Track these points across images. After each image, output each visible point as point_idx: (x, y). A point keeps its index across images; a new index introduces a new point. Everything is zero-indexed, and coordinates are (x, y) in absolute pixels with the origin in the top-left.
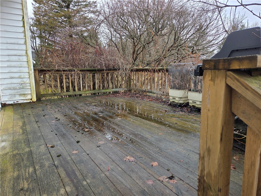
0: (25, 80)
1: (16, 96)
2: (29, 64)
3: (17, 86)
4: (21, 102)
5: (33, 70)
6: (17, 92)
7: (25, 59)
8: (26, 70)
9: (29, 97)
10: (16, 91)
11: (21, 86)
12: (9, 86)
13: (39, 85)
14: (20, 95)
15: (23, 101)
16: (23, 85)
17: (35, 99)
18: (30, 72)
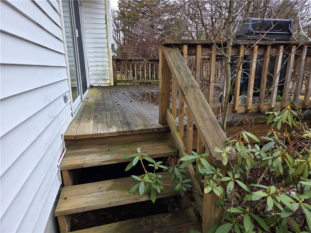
0: (106, 68)
1: (100, 80)
2: (109, 55)
3: (101, 73)
4: (103, 85)
5: (111, 60)
6: (101, 78)
7: (106, 50)
8: (107, 59)
9: (108, 82)
10: (100, 76)
11: (103, 73)
12: (95, 72)
13: (116, 73)
14: (103, 80)
15: (104, 84)
16: (105, 72)
17: (112, 84)
18: (110, 61)
